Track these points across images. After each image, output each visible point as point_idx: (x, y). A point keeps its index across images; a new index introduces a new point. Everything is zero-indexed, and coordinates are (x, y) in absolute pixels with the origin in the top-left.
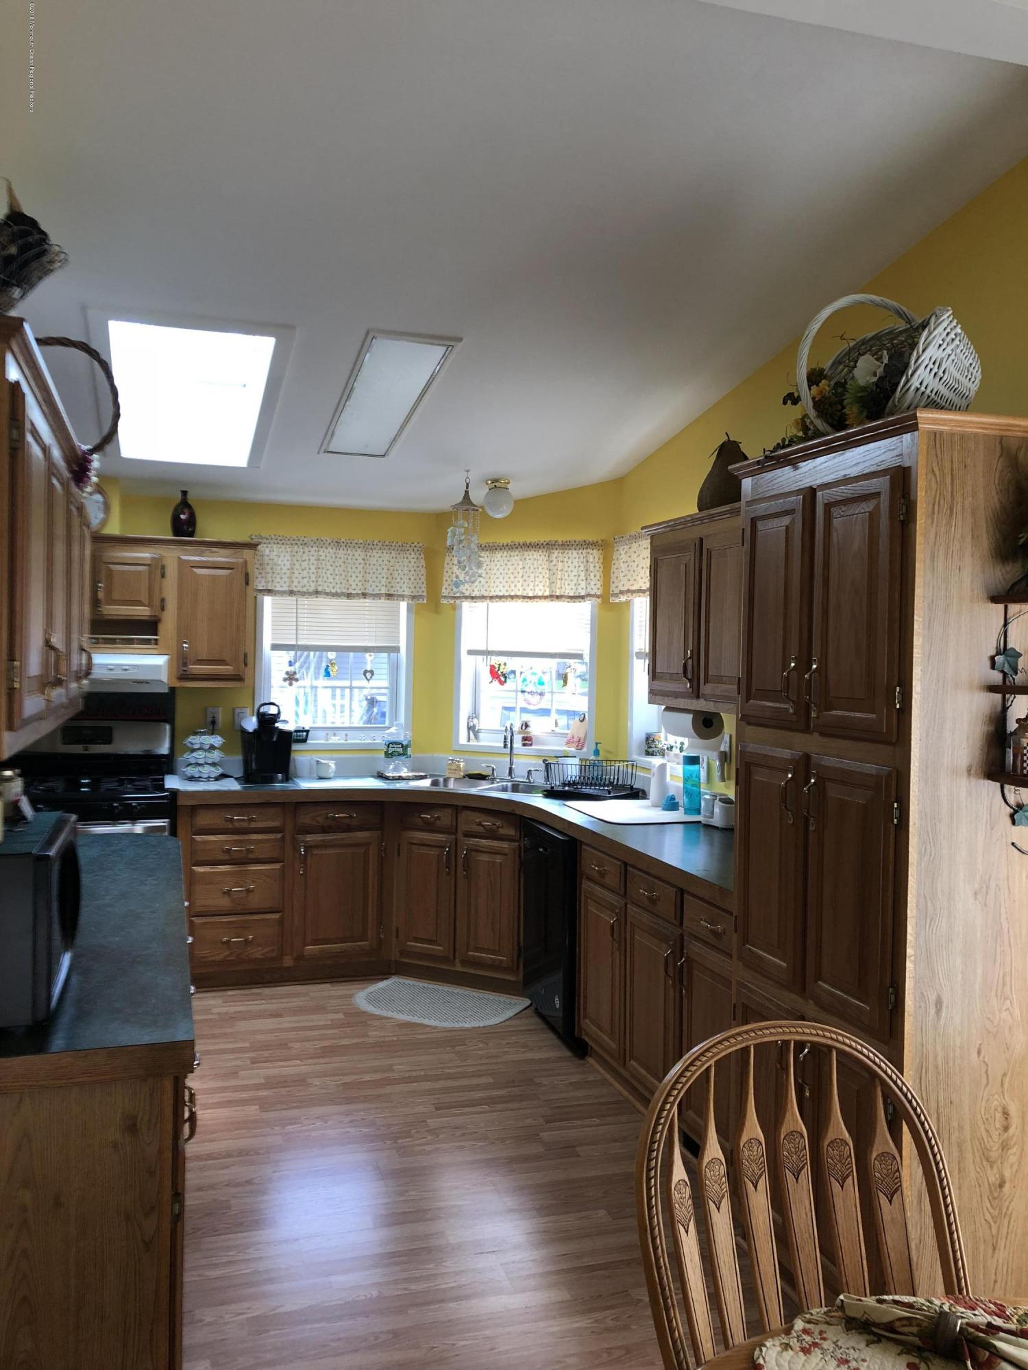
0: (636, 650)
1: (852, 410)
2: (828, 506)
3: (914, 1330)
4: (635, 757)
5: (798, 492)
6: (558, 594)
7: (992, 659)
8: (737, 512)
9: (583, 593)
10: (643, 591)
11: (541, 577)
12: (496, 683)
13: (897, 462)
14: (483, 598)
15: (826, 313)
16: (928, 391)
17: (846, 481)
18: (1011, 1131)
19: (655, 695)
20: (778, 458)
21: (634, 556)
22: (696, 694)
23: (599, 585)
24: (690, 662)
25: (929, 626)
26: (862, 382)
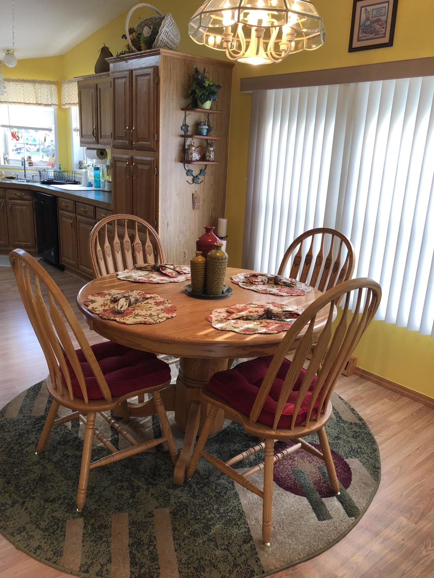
0: (73, 128)
1: (143, 45)
2: (137, 76)
3: (150, 267)
4: (75, 170)
5: (128, 70)
6: (39, 103)
7: (182, 127)
8: (108, 75)
9: (50, 103)
10: (75, 104)
11: (31, 94)
12: (15, 140)
13: (155, 64)
14: (6, 102)
15: (134, 9)
16: (164, 42)
17: (141, 68)
18: (186, 258)
19: (82, 143)
20: (121, 58)
21: (71, 89)
22: (98, 142)
23: (57, 100)
24: (95, 130)
25: (164, 116)
26: (145, 36)
